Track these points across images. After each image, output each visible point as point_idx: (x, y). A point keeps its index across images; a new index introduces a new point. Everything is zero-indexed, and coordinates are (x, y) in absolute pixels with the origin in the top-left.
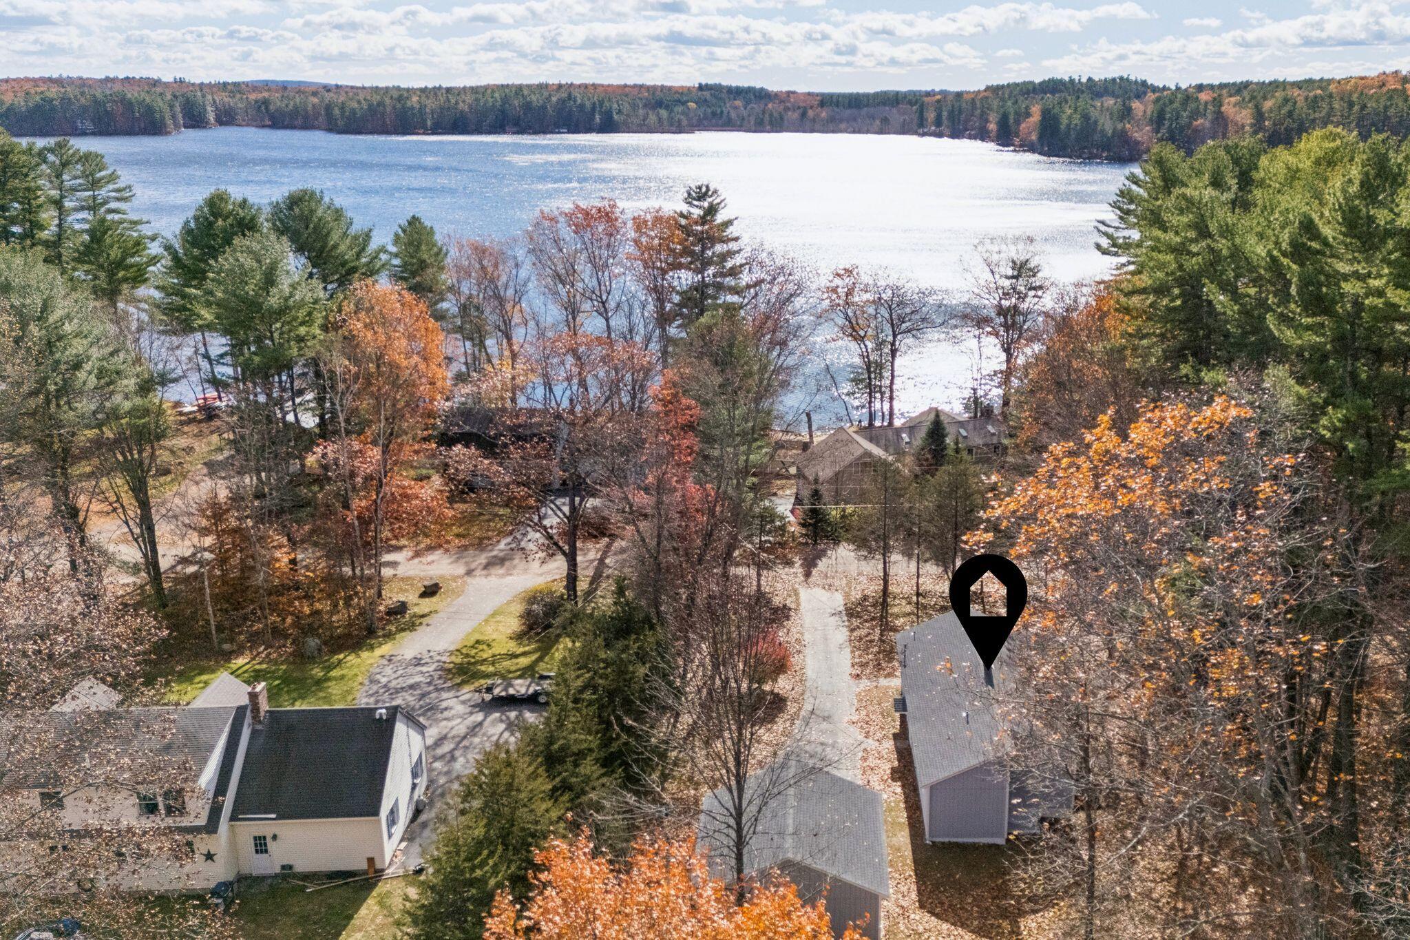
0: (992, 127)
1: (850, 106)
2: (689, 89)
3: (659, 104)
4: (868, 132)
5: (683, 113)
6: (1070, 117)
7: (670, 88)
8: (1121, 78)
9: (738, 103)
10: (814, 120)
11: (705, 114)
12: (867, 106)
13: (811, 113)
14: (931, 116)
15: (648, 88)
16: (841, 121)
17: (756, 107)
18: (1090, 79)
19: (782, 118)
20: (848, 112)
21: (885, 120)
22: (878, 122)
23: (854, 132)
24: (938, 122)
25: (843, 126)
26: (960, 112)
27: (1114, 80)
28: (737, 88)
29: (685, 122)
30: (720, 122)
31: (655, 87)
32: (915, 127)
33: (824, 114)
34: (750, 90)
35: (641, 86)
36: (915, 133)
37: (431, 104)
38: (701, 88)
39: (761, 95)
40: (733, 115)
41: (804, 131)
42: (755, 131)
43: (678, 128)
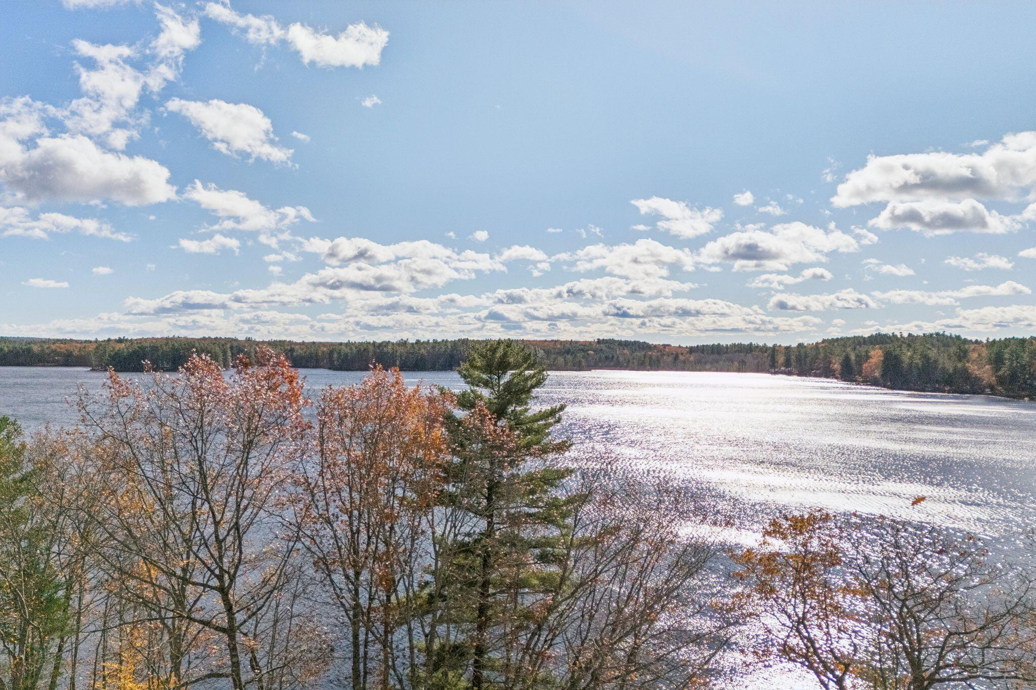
0: (837, 366)
1: (713, 353)
2: (590, 343)
3: (568, 352)
4: (728, 371)
5: (583, 357)
6: (911, 358)
7: (576, 342)
8: (937, 334)
9: (626, 351)
10: (684, 362)
11: (600, 358)
12: (727, 353)
13: (681, 358)
14: (781, 359)
15: (561, 343)
16: (706, 363)
17: (640, 354)
18: (910, 335)
19: (658, 361)
20: (712, 357)
21: (743, 362)
22: (736, 364)
23: (717, 370)
24: (787, 363)
25: (708, 367)
26: (806, 356)
27: (931, 335)
28: (626, 342)
29: (584, 363)
30: (612, 364)
31: (566, 342)
32: (768, 367)
33: (692, 359)
34: (635, 343)
35: (556, 341)
36: (768, 372)
37: (401, 350)
38: (599, 341)
39: (644, 346)
40: (621, 359)
41: (677, 370)
42: (638, 370)
43: (578, 367)
